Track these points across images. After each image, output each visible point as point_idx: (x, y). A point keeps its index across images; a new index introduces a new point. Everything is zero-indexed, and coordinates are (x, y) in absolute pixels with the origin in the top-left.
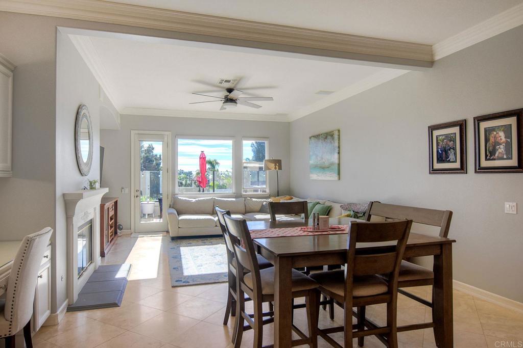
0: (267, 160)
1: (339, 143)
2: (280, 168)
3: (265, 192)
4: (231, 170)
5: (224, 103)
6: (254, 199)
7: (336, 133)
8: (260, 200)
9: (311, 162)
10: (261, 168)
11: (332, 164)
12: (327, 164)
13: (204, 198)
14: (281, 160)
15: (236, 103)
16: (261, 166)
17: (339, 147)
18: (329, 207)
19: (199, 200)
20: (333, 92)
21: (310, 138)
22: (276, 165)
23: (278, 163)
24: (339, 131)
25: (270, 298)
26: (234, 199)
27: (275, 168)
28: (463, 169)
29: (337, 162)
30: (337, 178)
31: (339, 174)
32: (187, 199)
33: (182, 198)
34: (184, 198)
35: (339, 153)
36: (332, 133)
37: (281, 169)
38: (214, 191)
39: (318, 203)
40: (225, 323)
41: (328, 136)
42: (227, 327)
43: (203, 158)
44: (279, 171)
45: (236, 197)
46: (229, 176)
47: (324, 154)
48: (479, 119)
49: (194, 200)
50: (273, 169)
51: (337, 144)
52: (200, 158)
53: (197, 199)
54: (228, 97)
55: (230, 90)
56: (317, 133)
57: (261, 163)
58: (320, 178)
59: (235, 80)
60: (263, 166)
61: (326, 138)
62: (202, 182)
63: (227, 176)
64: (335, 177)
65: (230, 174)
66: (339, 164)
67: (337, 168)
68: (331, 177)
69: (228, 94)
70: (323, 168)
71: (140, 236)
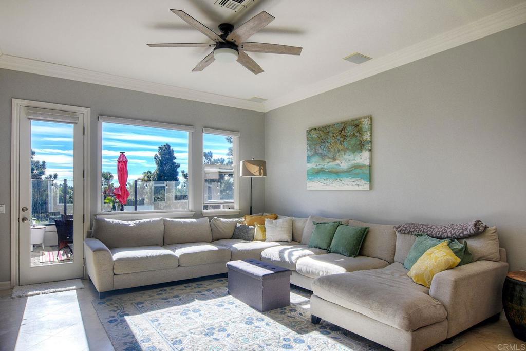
1: (371, 136)
2: (265, 173)
3: (233, 208)
5: (215, 49)
6: (222, 220)
8: (231, 220)
9: (311, 165)
13: (149, 220)
14: (265, 162)
17: (371, 142)
18: (366, 229)
19: (141, 223)
21: (310, 131)
22: (261, 169)
24: (371, 118)
26: (194, 220)
27: (260, 173)
29: (367, 163)
30: (367, 187)
31: (371, 181)
32: (121, 222)
33: (111, 221)
34: (116, 221)
35: (370, 150)
36: (356, 122)
37: (266, 175)
38: (136, 209)
39: (340, 224)
43: (123, 163)
45: (194, 217)
49: (132, 224)
50: (257, 174)
52: (119, 162)
53: (137, 222)
58: (329, 188)
64: (363, 185)
66: (371, 166)
68: (359, 185)
71: (30, 293)
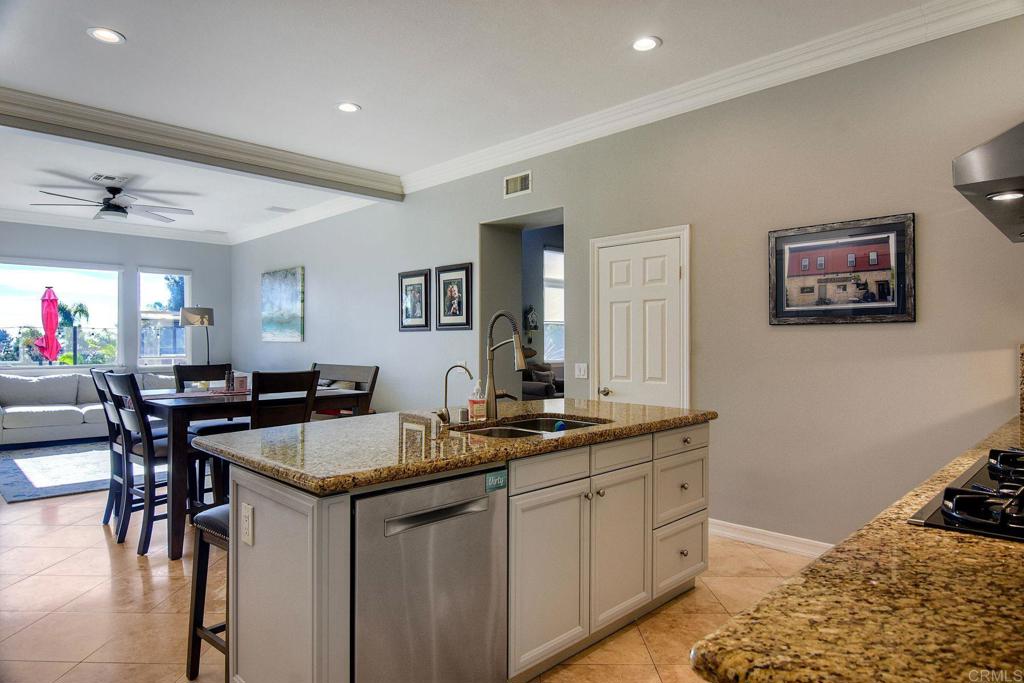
0: (188, 309)
1: (303, 286)
2: (211, 322)
4: (116, 331)
5: (101, 210)
6: (161, 376)
7: (299, 271)
9: (265, 314)
10: (176, 322)
11: (293, 317)
12: (286, 316)
13: (56, 375)
14: (211, 310)
15: (125, 212)
16: (176, 318)
17: (303, 293)
19: (46, 379)
20: (293, 210)
21: (263, 275)
22: (202, 318)
23: (207, 313)
24: (303, 268)
25: (163, 459)
27: (202, 323)
28: (427, 325)
29: (299, 314)
30: (299, 339)
31: (303, 332)
32: (20, 378)
33: (7, 376)
34: (13, 376)
35: (303, 301)
36: (293, 271)
37: (212, 324)
40: (106, 521)
41: (287, 274)
42: (109, 526)
43: (50, 302)
44: (210, 327)
46: (109, 341)
47: (282, 300)
48: (442, 270)
49: (35, 380)
50: (198, 324)
51: (300, 288)
52: (43, 301)
53: (41, 378)
54: (111, 202)
55: (115, 191)
56: (274, 269)
57: (176, 313)
58: (277, 339)
59: (124, 178)
60: (179, 318)
61: (286, 276)
62: (46, 349)
63: (106, 342)
64: (297, 337)
65: (114, 337)
66: (303, 318)
67: (300, 323)
68: (291, 336)
69: (111, 196)
70: (282, 323)
